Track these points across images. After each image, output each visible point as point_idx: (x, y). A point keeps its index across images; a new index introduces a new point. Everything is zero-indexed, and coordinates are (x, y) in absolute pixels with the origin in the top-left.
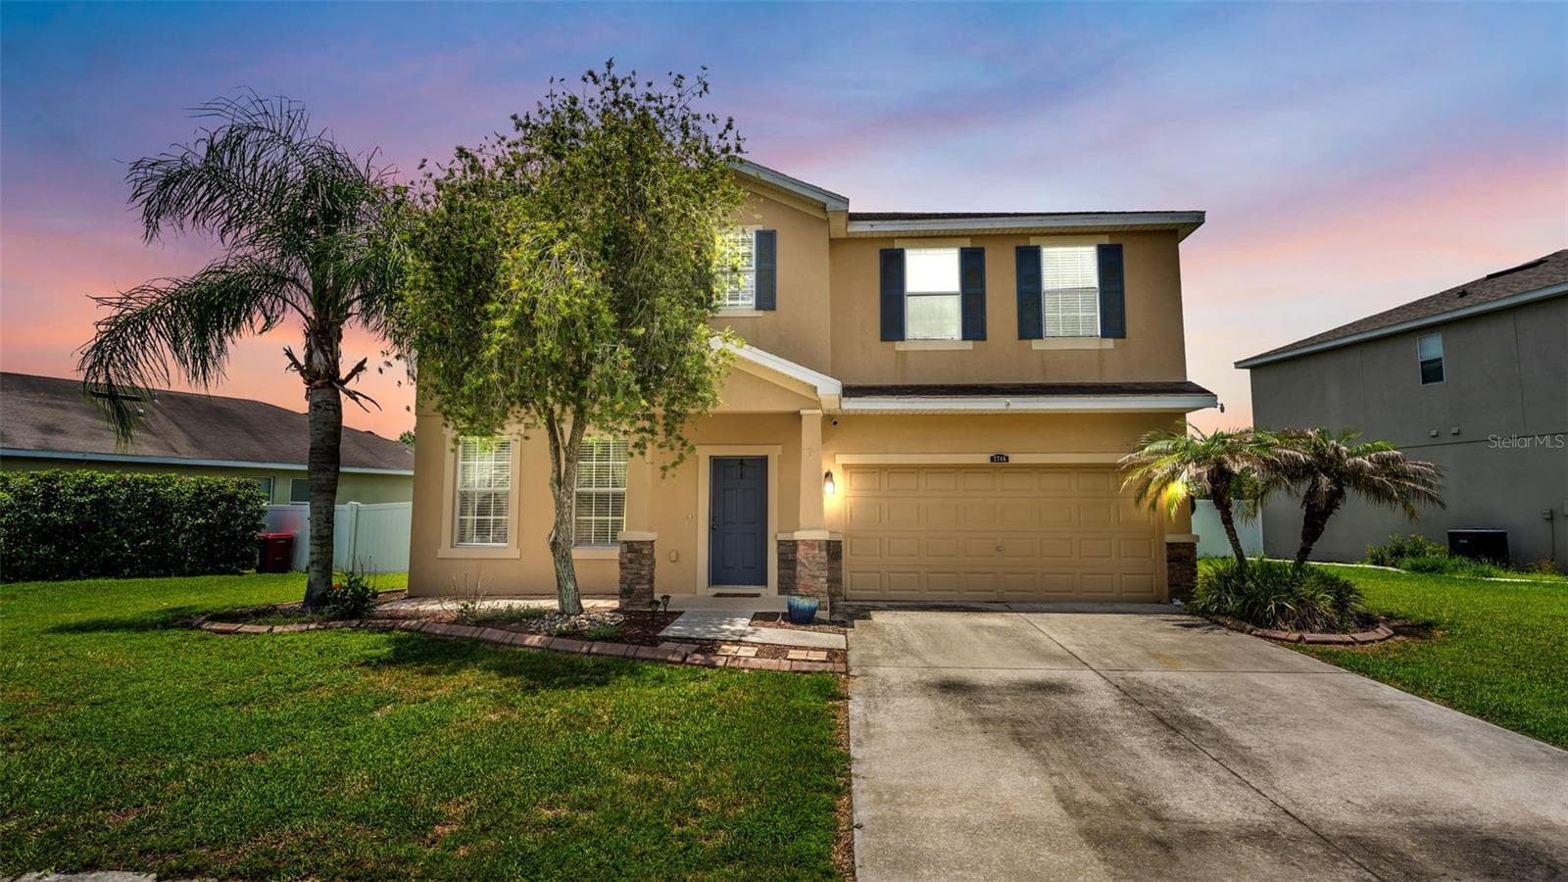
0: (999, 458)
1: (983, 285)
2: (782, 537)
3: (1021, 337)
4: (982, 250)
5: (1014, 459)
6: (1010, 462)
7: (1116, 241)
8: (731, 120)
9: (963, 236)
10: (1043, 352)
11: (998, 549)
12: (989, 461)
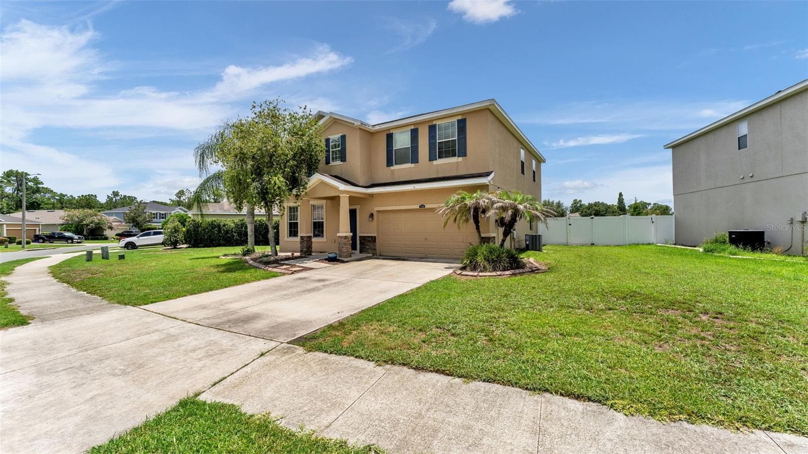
0: (422, 206)
1: (418, 143)
2: (361, 235)
3: (430, 160)
4: (418, 128)
5: (427, 206)
6: (426, 207)
7: (464, 117)
8: (306, 106)
9: (410, 125)
10: (438, 165)
11: (426, 239)
12: (419, 207)
